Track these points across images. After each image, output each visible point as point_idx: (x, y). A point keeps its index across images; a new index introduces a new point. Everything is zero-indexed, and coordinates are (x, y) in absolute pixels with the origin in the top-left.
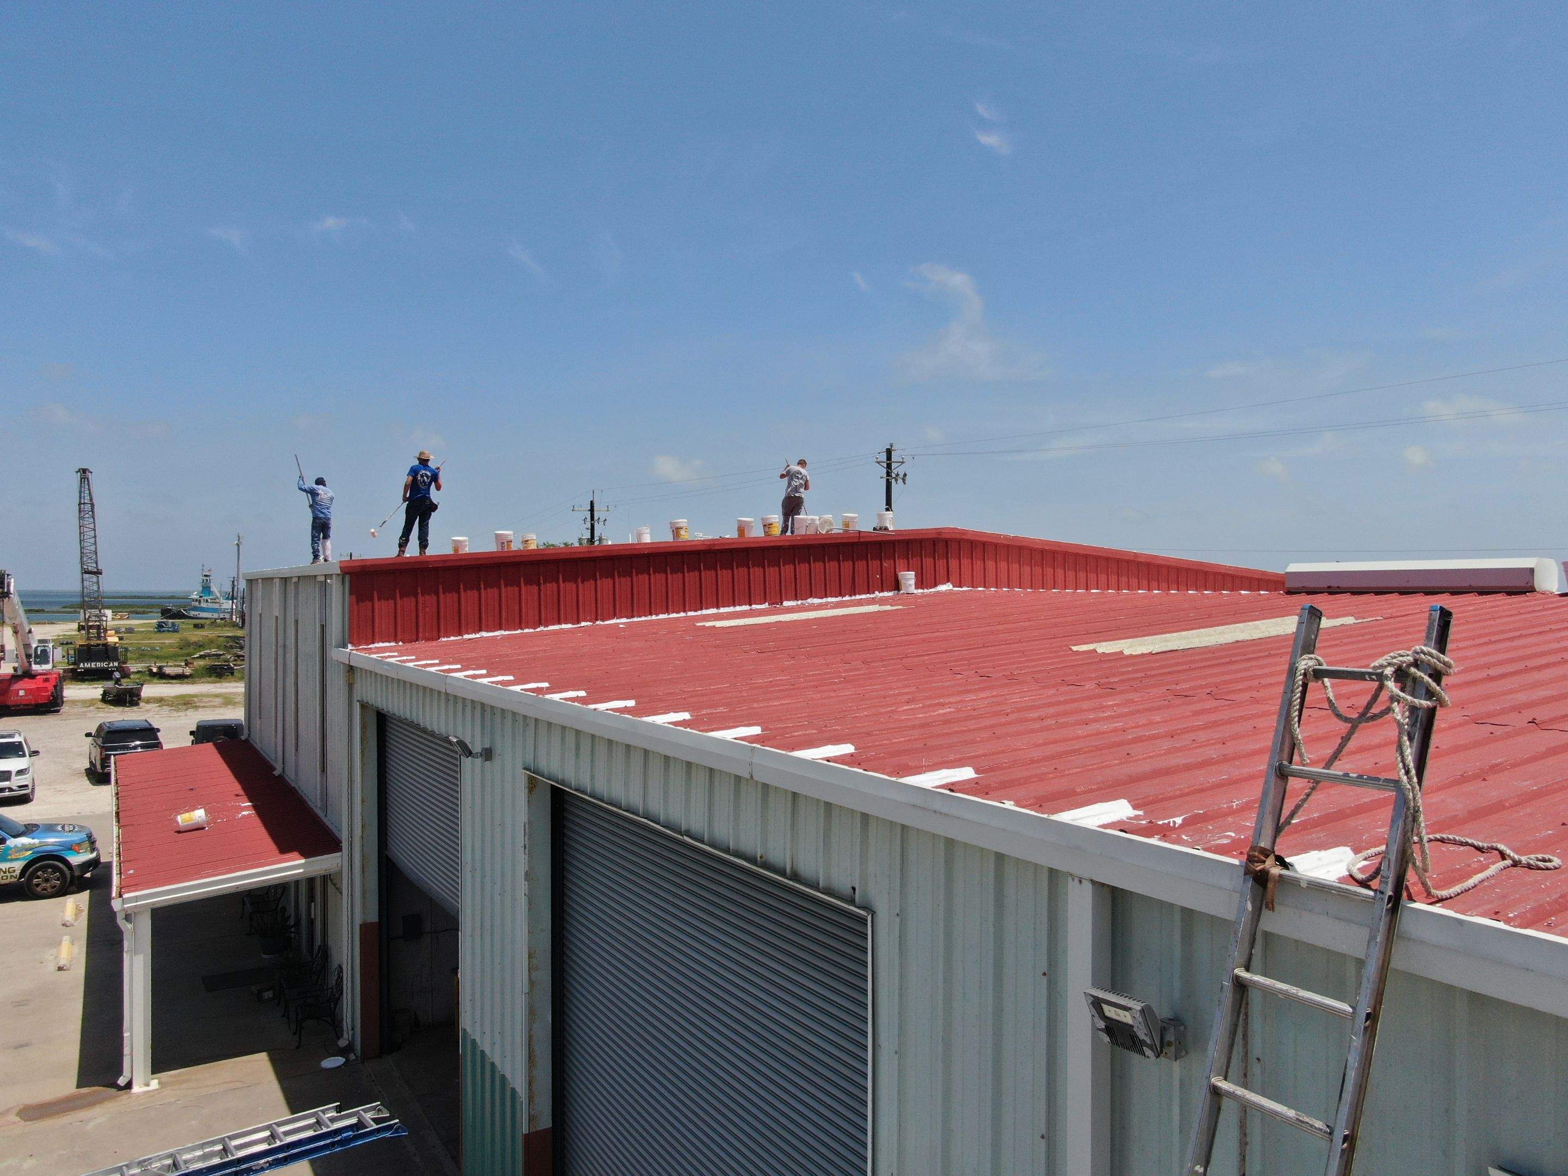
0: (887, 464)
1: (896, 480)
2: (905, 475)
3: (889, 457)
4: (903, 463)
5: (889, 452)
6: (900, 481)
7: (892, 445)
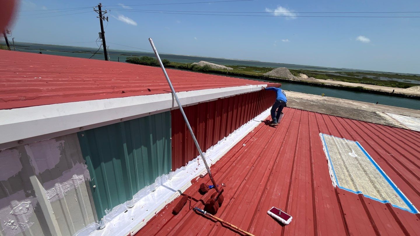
0: (100, 12)
1: (104, 19)
2: (107, 18)
3: (100, 9)
4: (106, 13)
5: (100, 7)
6: (106, 20)
7: (100, 4)
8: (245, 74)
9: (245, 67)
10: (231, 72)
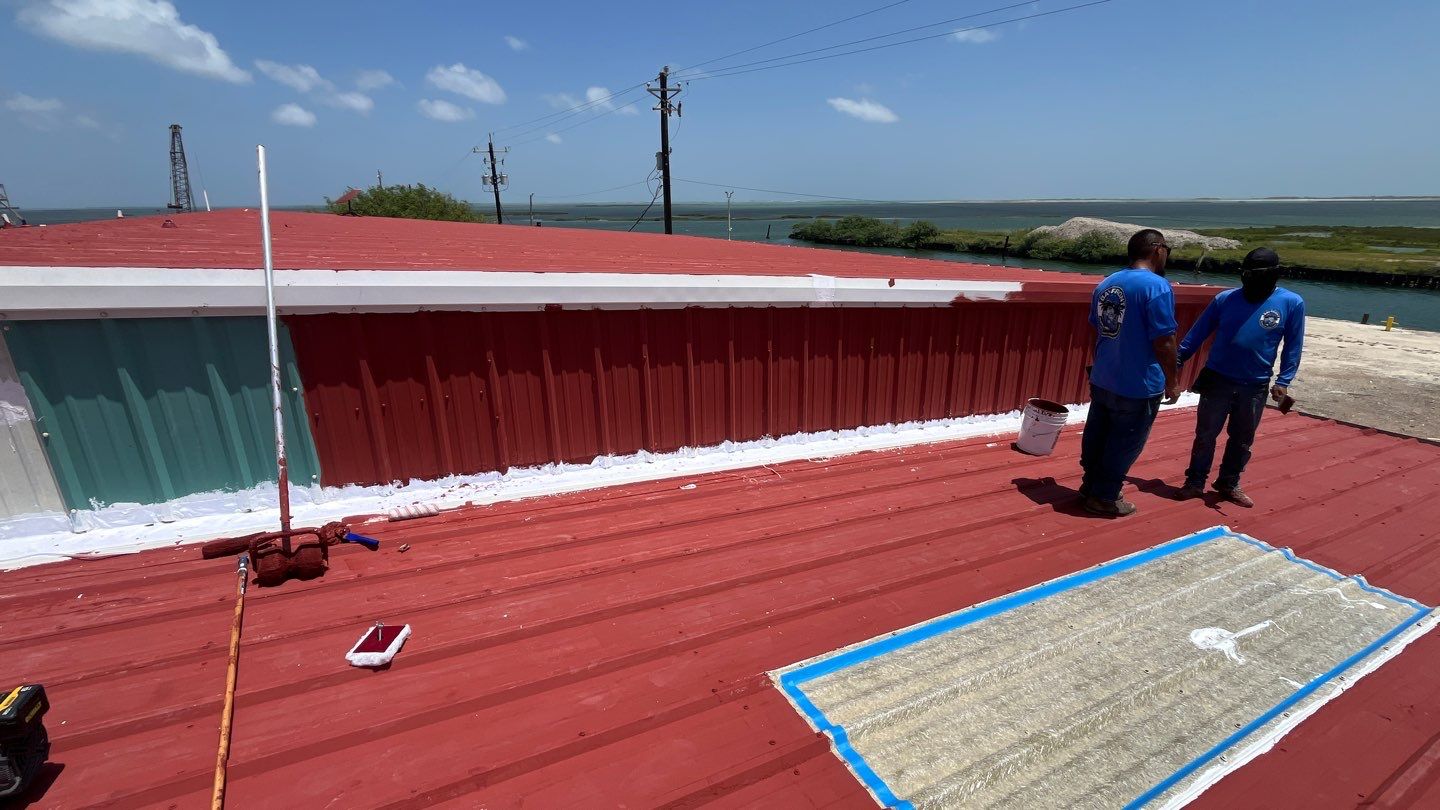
0: (662, 93)
1: (671, 112)
2: (680, 105)
3: (663, 84)
4: (679, 91)
5: (663, 79)
6: (675, 113)
7: (666, 69)
8: (1309, 265)
9: (1325, 229)
10: (1224, 257)
